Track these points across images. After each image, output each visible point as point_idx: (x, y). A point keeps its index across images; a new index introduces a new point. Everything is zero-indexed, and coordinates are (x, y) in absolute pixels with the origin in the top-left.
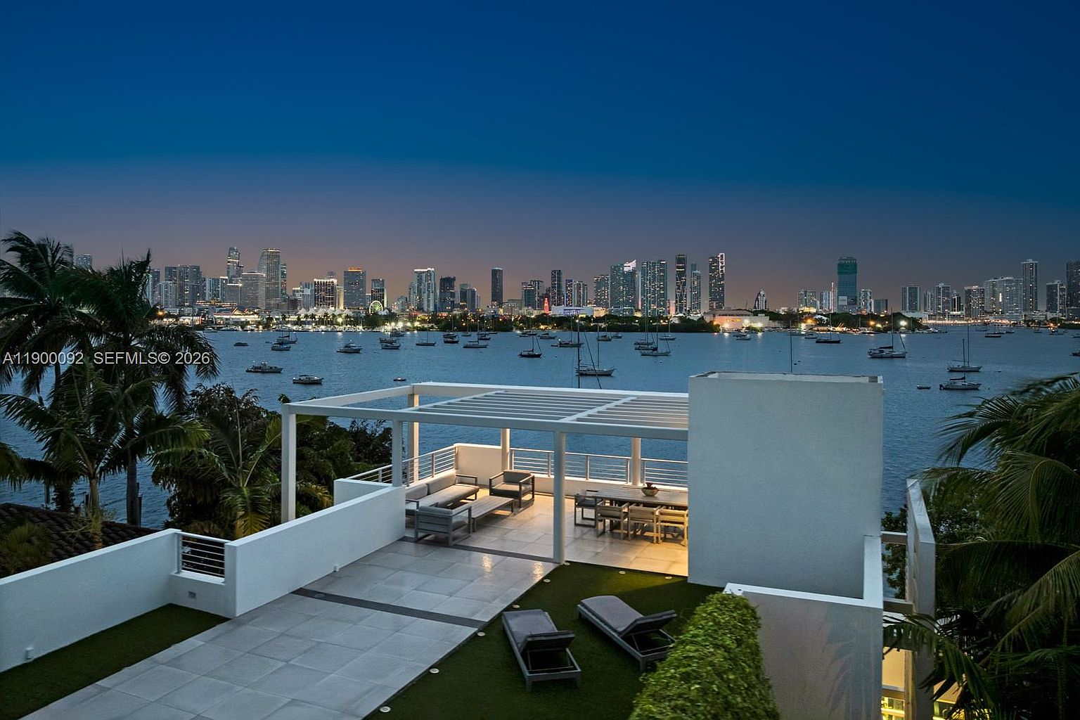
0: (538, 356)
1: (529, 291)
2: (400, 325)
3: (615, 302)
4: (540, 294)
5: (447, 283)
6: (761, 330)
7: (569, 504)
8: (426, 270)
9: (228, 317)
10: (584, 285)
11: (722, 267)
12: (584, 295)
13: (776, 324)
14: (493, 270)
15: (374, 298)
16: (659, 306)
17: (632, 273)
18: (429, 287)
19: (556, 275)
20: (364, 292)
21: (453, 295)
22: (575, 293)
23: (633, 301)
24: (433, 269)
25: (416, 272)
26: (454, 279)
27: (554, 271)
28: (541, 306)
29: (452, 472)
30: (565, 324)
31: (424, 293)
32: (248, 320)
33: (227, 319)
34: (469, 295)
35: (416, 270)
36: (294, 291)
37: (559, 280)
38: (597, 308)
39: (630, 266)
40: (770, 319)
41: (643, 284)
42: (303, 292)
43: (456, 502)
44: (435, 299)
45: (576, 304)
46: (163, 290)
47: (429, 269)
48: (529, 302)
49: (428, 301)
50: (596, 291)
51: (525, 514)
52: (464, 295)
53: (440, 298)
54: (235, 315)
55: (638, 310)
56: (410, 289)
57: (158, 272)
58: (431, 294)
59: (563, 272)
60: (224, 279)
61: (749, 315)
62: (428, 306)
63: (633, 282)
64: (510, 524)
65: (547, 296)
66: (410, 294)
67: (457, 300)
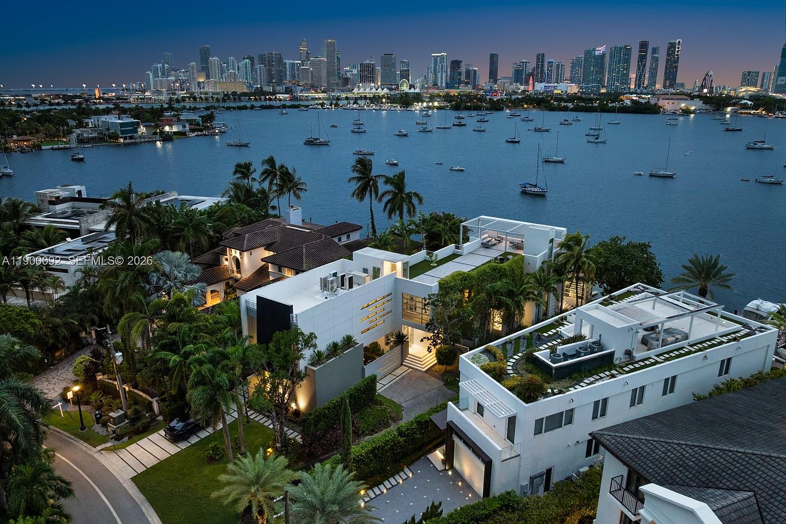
0: (518, 142)
1: (518, 70)
2: (425, 104)
3: (586, 80)
4: (527, 73)
5: (456, 64)
6: (694, 112)
7: (508, 243)
8: (440, 55)
9: (307, 95)
10: (562, 65)
11: (678, 52)
12: (561, 73)
13: (708, 107)
14: (491, 54)
15: (402, 77)
16: (622, 83)
17: (602, 56)
18: (442, 68)
19: (541, 58)
20: (395, 72)
21: (460, 74)
22: (554, 71)
23: (601, 79)
24: (446, 54)
25: (433, 56)
26: (461, 62)
27: (539, 55)
28: (527, 83)
29: (487, 235)
30: (543, 105)
31: (439, 72)
32: (320, 96)
33: (306, 96)
34: (472, 74)
35: (433, 55)
36: (346, 71)
37: (543, 62)
38: (571, 85)
39: (600, 50)
40: (703, 103)
41: (610, 65)
42: (352, 71)
43: (489, 241)
44: (446, 77)
45: (555, 81)
46: (258, 71)
47: (443, 54)
48: (518, 79)
49: (442, 78)
50: (572, 71)
51: (501, 244)
52: (468, 73)
53: (451, 77)
54: (312, 93)
55: (604, 86)
56: (428, 69)
57: (253, 58)
58: (444, 73)
59: (546, 55)
60: (298, 63)
61: (687, 100)
62: (442, 83)
63: (602, 63)
64: (498, 245)
65: (532, 74)
66: (428, 73)
67: (463, 78)
